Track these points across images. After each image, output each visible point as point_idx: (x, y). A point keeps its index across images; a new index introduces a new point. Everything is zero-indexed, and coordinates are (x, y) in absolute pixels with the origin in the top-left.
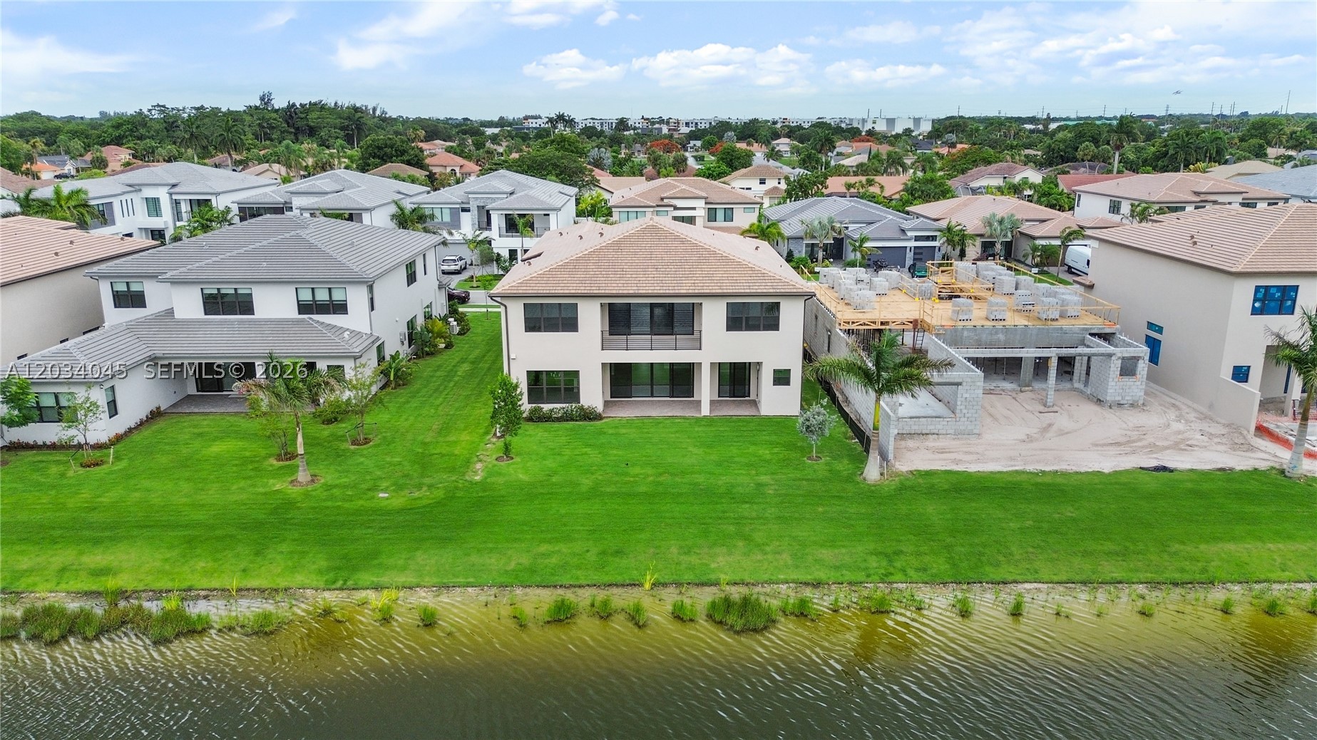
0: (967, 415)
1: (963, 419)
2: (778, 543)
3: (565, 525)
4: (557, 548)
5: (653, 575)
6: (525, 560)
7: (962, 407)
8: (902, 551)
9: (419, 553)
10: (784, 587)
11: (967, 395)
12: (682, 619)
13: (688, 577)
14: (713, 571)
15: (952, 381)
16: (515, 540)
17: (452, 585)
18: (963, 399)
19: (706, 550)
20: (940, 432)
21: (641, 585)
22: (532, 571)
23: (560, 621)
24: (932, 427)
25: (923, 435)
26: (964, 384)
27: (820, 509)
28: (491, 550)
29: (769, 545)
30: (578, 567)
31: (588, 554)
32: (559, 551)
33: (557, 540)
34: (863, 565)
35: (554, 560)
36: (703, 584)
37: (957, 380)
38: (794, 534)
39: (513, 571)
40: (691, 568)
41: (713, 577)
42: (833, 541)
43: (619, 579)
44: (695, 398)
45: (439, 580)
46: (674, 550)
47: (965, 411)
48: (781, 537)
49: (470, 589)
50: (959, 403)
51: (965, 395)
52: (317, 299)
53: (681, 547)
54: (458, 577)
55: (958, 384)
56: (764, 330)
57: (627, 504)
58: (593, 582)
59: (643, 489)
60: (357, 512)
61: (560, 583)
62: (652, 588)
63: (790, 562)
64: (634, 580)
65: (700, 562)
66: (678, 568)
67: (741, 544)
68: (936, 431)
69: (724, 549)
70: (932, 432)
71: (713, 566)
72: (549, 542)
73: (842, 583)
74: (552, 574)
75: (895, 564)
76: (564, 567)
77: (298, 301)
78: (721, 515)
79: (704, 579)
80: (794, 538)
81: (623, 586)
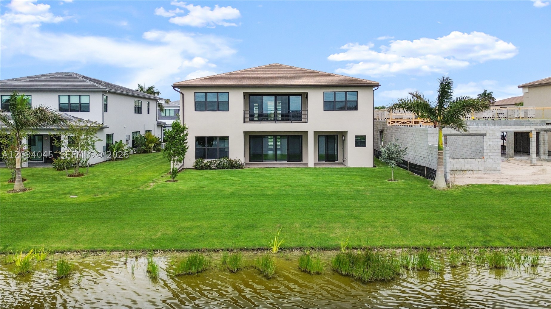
0: (492, 157)
1: (489, 160)
2: (384, 221)
3: (208, 210)
4: (199, 224)
5: (279, 241)
6: (170, 232)
7: (488, 151)
8: (491, 226)
9: (81, 227)
10: (399, 250)
11: (490, 143)
12: (309, 273)
13: (309, 243)
14: (332, 239)
15: (479, 132)
16: (165, 219)
17: (100, 249)
18: (488, 145)
19: (324, 225)
20: (474, 169)
21: (269, 249)
22: (175, 239)
23: (190, 274)
24: (468, 166)
25: (462, 171)
26: (488, 135)
27: (410, 202)
28: (143, 225)
29: (376, 222)
30: (216, 237)
31: (224, 228)
32: (200, 226)
33: (200, 219)
34: (462, 235)
35: (195, 232)
36: (325, 249)
37: (482, 132)
38: (394, 216)
39: (158, 239)
40: (312, 237)
41: (333, 243)
42: (429, 219)
43: (250, 245)
44: (304, 161)
45: (90, 246)
46: (297, 225)
47: (490, 154)
48: (385, 217)
49: (115, 253)
50: (485, 148)
51: (489, 143)
52: (71, 102)
53: (302, 223)
54: (108, 244)
55: (483, 135)
56: (347, 110)
57: (258, 200)
58: (227, 247)
59: (270, 192)
60: (46, 204)
61: (197, 248)
62: (279, 252)
63: (398, 233)
64: (263, 245)
65: (320, 233)
66: (301, 236)
67: (352, 221)
68: (471, 168)
69: (339, 225)
70: (469, 169)
71: (331, 235)
72: (193, 220)
73: (449, 248)
74: (192, 242)
75: (491, 234)
76: (203, 237)
77: (59, 104)
78: (332, 205)
79: (326, 244)
80: (397, 218)
81: (253, 250)
